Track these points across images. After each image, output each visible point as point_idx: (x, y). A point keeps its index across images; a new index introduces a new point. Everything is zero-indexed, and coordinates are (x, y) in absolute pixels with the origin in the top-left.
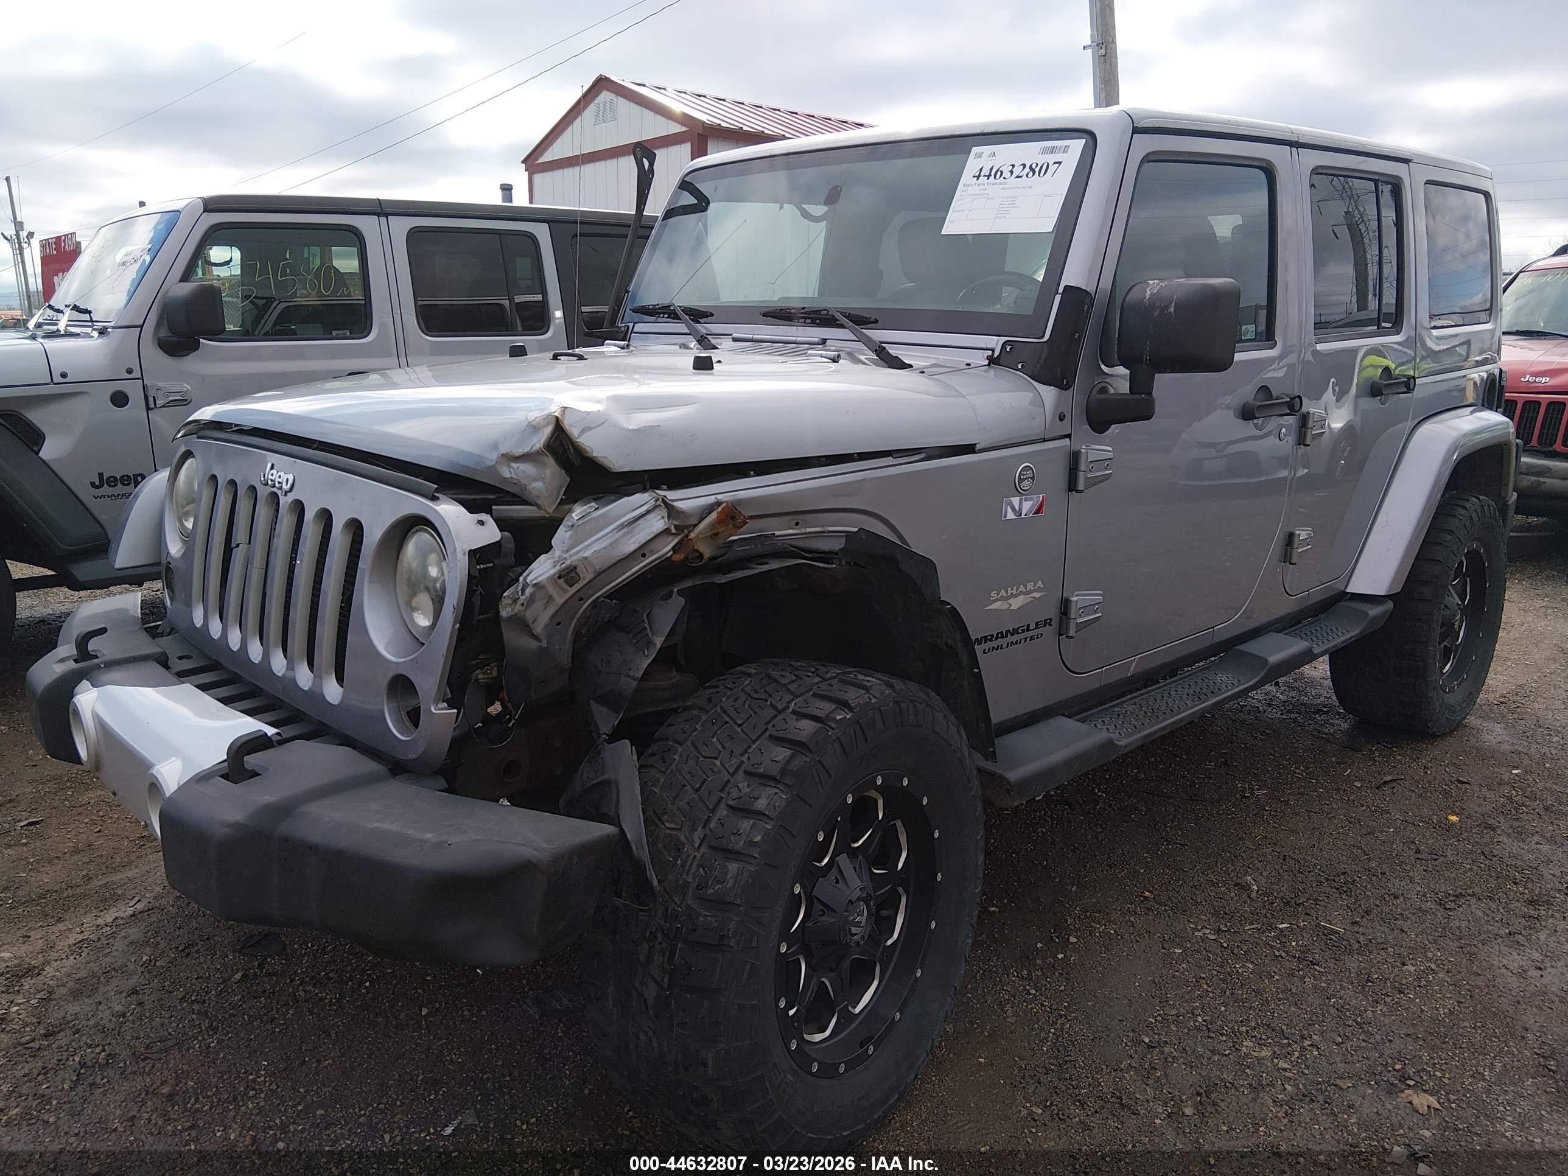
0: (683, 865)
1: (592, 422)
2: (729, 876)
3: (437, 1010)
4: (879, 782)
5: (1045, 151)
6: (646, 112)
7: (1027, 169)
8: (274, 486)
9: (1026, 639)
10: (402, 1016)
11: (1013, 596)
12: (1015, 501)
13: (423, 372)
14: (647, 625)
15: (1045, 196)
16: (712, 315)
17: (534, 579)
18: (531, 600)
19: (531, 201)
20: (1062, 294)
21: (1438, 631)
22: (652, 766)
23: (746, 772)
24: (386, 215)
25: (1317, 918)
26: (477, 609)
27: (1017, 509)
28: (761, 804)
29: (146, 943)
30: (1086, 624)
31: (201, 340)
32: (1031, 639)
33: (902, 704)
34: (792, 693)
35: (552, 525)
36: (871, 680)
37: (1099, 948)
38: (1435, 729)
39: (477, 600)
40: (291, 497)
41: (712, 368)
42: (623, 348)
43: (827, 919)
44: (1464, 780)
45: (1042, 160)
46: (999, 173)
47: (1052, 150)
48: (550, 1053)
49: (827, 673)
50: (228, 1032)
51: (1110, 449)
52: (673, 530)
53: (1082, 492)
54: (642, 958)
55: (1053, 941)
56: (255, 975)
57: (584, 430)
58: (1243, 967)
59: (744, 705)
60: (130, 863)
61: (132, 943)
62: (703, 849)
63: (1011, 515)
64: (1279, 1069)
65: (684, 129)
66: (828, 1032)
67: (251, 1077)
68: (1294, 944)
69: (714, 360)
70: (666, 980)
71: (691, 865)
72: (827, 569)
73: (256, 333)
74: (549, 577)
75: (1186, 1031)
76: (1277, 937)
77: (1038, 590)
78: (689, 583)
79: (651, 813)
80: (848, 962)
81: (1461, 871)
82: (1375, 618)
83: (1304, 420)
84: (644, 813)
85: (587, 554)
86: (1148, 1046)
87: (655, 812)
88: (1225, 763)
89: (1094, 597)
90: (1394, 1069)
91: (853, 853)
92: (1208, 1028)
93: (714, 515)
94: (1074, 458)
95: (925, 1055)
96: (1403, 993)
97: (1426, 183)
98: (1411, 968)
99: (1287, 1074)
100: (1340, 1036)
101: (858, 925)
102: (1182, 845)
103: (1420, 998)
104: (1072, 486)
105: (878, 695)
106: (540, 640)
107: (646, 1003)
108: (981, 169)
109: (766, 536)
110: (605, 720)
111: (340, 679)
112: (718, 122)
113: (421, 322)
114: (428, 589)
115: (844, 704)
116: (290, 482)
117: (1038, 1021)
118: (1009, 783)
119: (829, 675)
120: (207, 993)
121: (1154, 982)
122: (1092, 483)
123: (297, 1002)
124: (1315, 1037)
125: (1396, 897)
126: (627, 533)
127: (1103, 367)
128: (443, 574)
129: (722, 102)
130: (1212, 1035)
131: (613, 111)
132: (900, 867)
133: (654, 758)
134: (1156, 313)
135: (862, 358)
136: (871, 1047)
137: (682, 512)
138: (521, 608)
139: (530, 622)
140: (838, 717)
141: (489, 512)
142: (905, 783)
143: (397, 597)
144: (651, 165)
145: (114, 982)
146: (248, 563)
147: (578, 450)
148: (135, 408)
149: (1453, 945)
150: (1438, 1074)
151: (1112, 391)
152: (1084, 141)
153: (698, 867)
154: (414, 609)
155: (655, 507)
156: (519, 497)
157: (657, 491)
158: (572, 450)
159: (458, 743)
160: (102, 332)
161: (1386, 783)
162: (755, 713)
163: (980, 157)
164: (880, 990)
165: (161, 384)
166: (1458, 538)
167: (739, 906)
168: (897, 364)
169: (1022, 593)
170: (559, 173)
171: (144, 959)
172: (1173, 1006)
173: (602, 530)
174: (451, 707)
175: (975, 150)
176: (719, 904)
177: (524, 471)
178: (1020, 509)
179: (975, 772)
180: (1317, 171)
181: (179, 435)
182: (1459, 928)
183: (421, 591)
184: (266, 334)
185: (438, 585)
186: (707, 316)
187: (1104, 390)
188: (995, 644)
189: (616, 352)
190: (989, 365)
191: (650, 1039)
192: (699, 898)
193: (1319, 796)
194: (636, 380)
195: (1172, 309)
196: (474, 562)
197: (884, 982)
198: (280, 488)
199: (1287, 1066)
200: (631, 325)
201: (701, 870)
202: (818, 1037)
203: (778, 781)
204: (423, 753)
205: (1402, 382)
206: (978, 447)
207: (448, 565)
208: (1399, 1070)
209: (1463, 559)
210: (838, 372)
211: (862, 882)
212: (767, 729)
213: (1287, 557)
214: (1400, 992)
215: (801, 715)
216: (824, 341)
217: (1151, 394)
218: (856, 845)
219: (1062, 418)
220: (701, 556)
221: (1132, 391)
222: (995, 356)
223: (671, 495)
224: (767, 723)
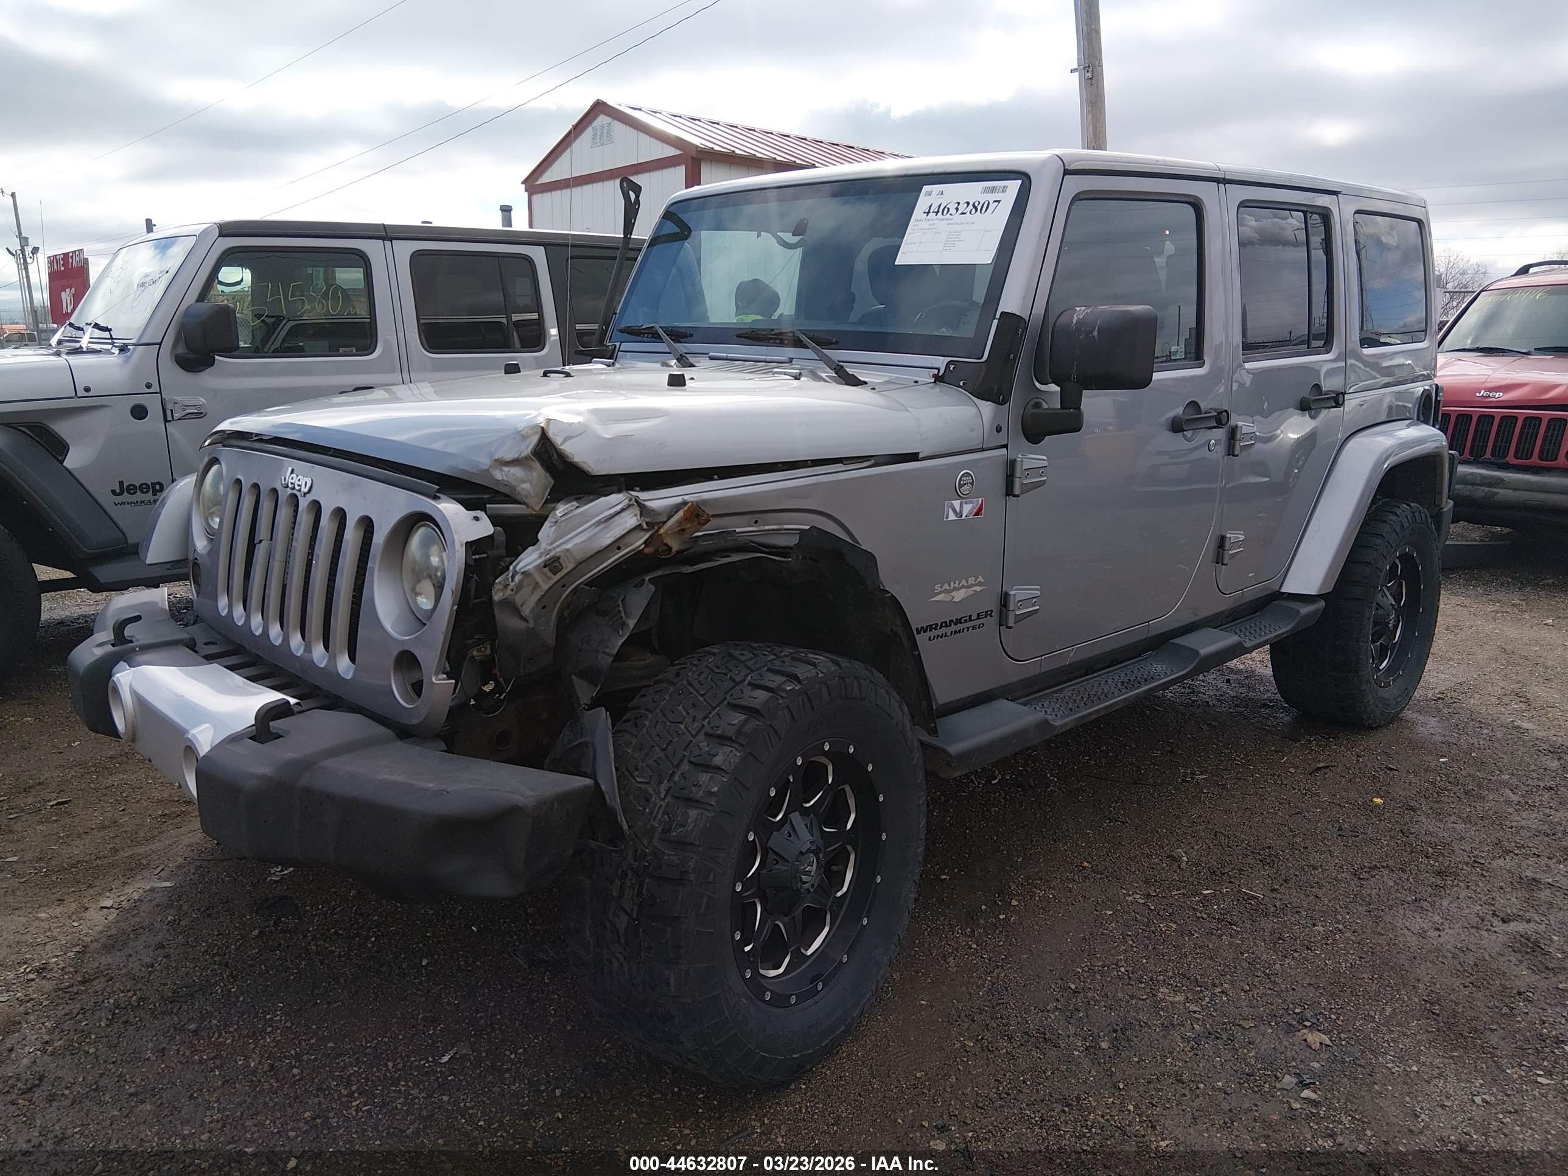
0: (651, 813)
1: (575, 432)
2: (689, 821)
3: (436, 961)
4: (827, 748)
5: (987, 190)
6: (642, 135)
7: (971, 207)
8: (294, 488)
9: (968, 628)
10: (404, 966)
11: (955, 589)
12: (956, 504)
13: (426, 388)
14: (621, 609)
15: (986, 231)
16: (691, 335)
17: (523, 567)
18: (520, 587)
19: (531, 226)
20: (999, 319)
21: (1369, 628)
22: (626, 731)
23: (706, 734)
24: (391, 239)
25: (1239, 886)
26: (472, 597)
27: (958, 511)
28: (718, 760)
29: (170, 906)
30: (1027, 615)
31: (216, 357)
32: (974, 628)
33: (847, 680)
34: (749, 668)
35: (538, 521)
36: (819, 658)
37: (1037, 910)
38: (1370, 721)
39: (473, 587)
40: (310, 498)
41: (685, 385)
42: (609, 366)
43: (781, 867)
44: (1393, 767)
45: (983, 198)
46: (946, 210)
47: (993, 190)
48: (537, 996)
49: (781, 652)
50: (247, 979)
51: (1045, 458)
52: (645, 526)
53: (1017, 496)
54: (615, 894)
55: (996, 904)
56: (271, 932)
57: (566, 439)
58: (1167, 926)
59: (707, 678)
60: (154, 838)
61: (158, 906)
62: (668, 799)
63: (952, 517)
64: (1189, 1011)
65: (678, 152)
66: (781, 970)
67: (268, 1017)
68: (1215, 907)
69: (686, 377)
70: (635, 911)
71: (657, 813)
72: (783, 562)
73: (266, 350)
74: (535, 567)
75: (1109, 979)
76: (1200, 901)
77: (980, 584)
78: (659, 573)
79: (624, 769)
80: (801, 908)
81: (1379, 847)
82: (1308, 615)
83: (1233, 432)
84: (616, 769)
85: (568, 546)
86: (1074, 992)
87: (627, 770)
88: (1171, 752)
89: (1033, 591)
90: (1294, 1013)
91: (805, 812)
92: (1130, 978)
93: (681, 514)
94: (1011, 466)
95: (870, 994)
96: (1311, 950)
97: (1355, 213)
98: (1321, 929)
99: (1196, 1015)
100: (1248, 985)
101: (808, 873)
102: (1123, 823)
103: (1326, 954)
104: (1009, 492)
105: (824, 671)
106: (527, 622)
107: (618, 934)
108: (930, 206)
109: (729, 532)
110: (585, 692)
111: (353, 659)
112: (711, 145)
113: (424, 339)
114: (430, 577)
115: (795, 678)
116: (308, 485)
117: (977, 970)
118: (950, 756)
119: (783, 654)
120: (227, 947)
121: (1084, 938)
122: (1028, 488)
123: (310, 954)
124: (1226, 985)
125: (1315, 868)
126: (605, 528)
127: (1037, 384)
128: (443, 563)
129: (716, 126)
130: (1131, 982)
131: (609, 134)
132: (849, 826)
133: (628, 724)
134: (1082, 337)
135: (824, 375)
136: (820, 983)
137: (653, 510)
138: (511, 593)
139: (519, 605)
140: (788, 688)
141: (484, 509)
142: (851, 750)
143: (402, 583)
144: (637, 197)
145: (143, 938)
146: (270, 556)
147: (561, 456)
148: (154, 421)
149: (1362, 909)
150: (1333, 1017)
151: (1045, 406)
152: (1020, 182)
153: (663, 814)
154: (417, 594)
155: (629, 506)
156: (509, 496)
157: (631, 492)
158: (555, 456)
159: (456, 712)
160: (123, 349)
161: (1319, 769)
162: (716, 685)
163: (930, 195)
164: (831, 935)
165: (178, 398)
166: (1388, 542)
167: (699, 846)
168: (854, 382)
169: (963, 587)
170: (557, 194)
171: (169, 919)
172: (1099, 959)
173: (582, 525)
174: (449, 678)
175: (926, 188)
176: (681, 844)
177: (514, 475)
178: (961, 511)
179: (916, 744)
180: (1244, 204)
181: (206, 444)
182: (1369, 895)
183: (424, 578)
184: (276, 351)
185: (439, 574)
186: (687, 337)
187: (1037, 405)
188: (939, 632)
189: (603, 369)
190: (935, 382)
191: (622, 965)
192: (663, 840)
193: (1255, 780)
194: (622, 395)
195: (1095, 333)
196: (470, 552)
197: (832, 932)
198: (300, 490)
199: (1197, 1009)
200: (618, 344)
201: (666, 817)
202: (773, 973)
203: (734, 741)
204: (425, 718)
205: (1332, 398)
206: (921, 456)
207: (448, 556)
208: (1299, 1013)
209: (1397, 562)
210: (800, 388)
211: (812, 836)
212: (726, 698)
213: (1219, 559)
214: (1308, 948)
215: (754, 686)
216: (791, 361)
217: (1079, 408)
218: (808, 805)
219: (999, 429)
220: (670, 549)
221: (1062, 408)
222: (940, 374)
223: (643, 496)
224: (726, 693)
